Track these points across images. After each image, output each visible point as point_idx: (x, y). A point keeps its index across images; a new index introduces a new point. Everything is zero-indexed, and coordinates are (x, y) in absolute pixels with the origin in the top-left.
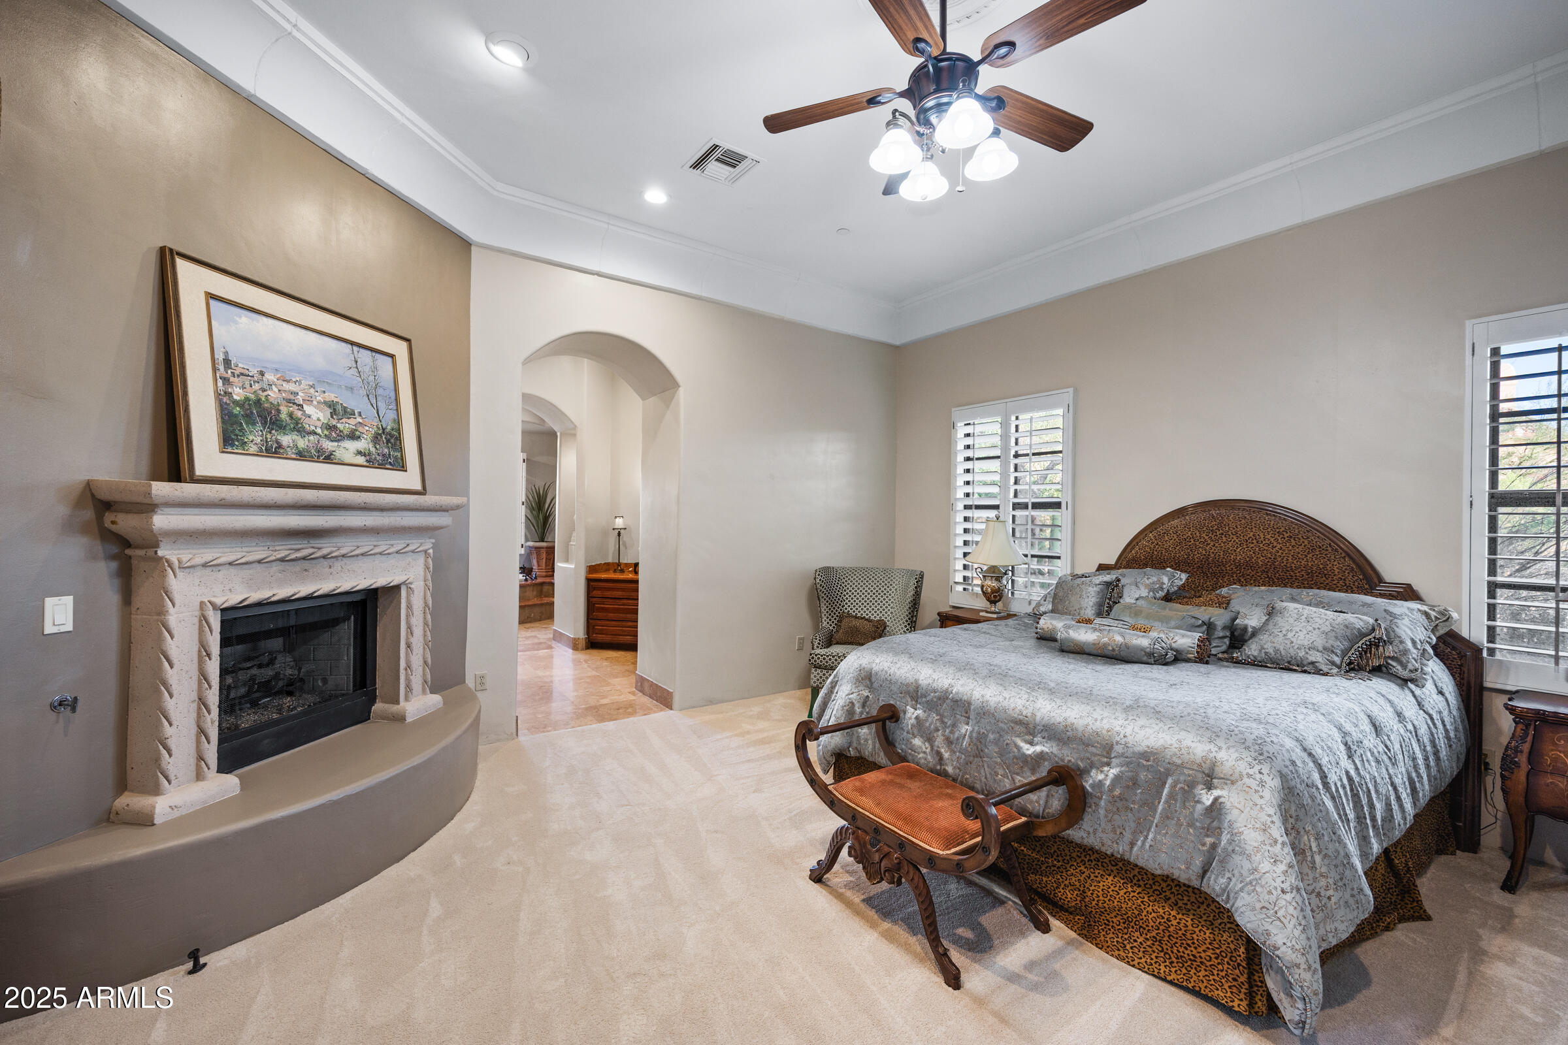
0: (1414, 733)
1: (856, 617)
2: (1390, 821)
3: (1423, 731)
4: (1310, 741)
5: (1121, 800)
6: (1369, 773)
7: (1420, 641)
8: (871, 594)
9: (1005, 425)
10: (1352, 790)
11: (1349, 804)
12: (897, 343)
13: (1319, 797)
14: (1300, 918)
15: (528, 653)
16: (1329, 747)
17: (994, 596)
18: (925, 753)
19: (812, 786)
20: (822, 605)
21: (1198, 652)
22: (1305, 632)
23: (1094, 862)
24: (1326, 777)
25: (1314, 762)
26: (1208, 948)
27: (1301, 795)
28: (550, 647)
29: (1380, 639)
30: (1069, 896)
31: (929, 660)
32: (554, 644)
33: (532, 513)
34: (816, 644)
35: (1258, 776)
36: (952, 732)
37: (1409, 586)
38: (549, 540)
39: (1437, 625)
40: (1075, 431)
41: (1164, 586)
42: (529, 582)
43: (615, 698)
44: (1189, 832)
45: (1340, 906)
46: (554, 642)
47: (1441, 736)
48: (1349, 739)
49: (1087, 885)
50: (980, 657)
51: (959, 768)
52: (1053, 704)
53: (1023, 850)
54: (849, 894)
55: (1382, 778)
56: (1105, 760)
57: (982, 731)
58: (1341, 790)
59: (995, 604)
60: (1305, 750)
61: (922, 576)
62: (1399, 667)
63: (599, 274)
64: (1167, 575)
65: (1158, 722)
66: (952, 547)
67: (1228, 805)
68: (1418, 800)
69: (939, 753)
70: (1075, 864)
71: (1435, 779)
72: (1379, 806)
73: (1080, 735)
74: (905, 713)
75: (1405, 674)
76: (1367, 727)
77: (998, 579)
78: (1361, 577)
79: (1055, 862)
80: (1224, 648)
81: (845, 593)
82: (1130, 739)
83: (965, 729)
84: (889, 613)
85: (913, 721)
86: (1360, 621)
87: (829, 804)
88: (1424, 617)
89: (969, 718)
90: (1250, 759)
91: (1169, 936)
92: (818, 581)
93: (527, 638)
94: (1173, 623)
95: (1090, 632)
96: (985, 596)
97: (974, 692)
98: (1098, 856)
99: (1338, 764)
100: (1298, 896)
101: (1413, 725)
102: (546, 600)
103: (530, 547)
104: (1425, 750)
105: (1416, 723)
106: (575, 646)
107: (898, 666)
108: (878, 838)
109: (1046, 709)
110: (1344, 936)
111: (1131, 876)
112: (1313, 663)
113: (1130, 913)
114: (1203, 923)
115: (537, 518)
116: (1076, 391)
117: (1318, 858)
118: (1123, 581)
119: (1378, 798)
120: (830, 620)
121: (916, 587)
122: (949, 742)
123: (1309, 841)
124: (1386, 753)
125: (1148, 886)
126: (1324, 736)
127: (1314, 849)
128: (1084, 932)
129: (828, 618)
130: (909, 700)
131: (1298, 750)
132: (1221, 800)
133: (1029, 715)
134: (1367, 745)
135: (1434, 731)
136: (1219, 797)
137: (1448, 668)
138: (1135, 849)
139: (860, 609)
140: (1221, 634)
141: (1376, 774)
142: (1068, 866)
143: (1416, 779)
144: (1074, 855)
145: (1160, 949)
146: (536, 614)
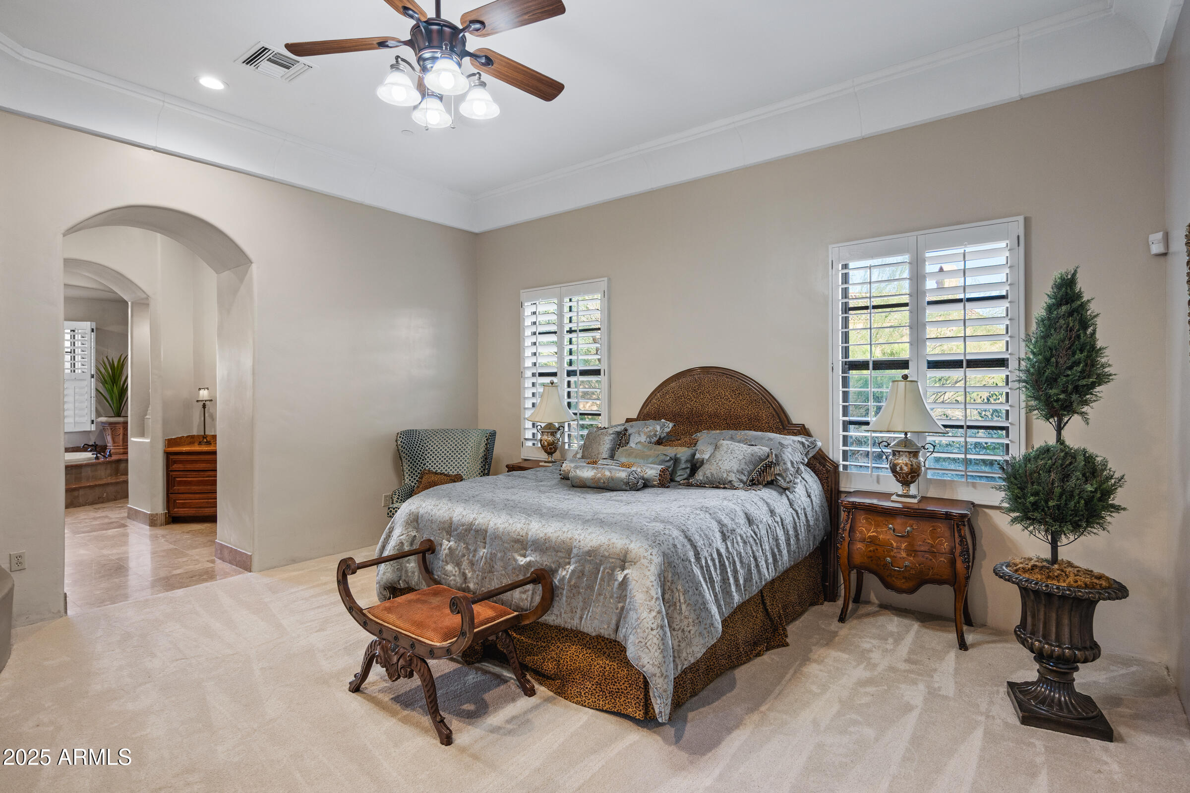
0: (780, 524)
1: (436, 473)
2: (750, 581)
3: (788, 521)
4: (693, 531)
5: (575, 588)
6: (737, 550)
7: (796, 462)
8: (450, 452)
9: (560, 306)
10: (720, 562)
11: (716, 571)
12: (476, 230)
13: (689, 567)
14: (660, 644)
15: (95, 533)
16: (706, 535)
17: (551, 449)
18: (454, 575)
19: (350, 613)
20: (404, 464)
21: (659, 480)
22: (728, 460)
23: (565, 638)
24: (699, 554)
25: (691, 545)
26: (625, 681)
27: (677, 566)
28: (124, 526)
29: (772, 462)
30: (551, 666)
31: (464, 501)
32: (129, 522)
33: (104, 386)
34: (395, 499)
35: (650, 557)
36: (474, 556)
37: (803, 425)
38: (121, 415)
39: (809, 451)
40: (609, 311)
41: (658, 433)
42: (102, 460)
43: (191, 567)
44: (610, 602)
45: (696, 636)
46: (128, 520)
47: (802, 524)
48: (725, 529)
49: (560, 656)
50: (501, 495)
51: (478, 584)
52: (540, 524)
53: (522, 640)
54: (381, 696)
55: (747, 553)
56: (567, 560)
57: (494, 551)
58: (709, 562)
59: (552, 455)
60: (686, 537)
61: (493, 435)
62: (782, 481)
63: (155, 149)
64: (660, 425)
65: (600, 528)
66: (522, 409)
67: (631, 578)
68: (778, 567)
69: (464, 575)
70: (554, 642)
71: (795, 552)
72: (741, 572)
73: (553, 544)
74: (441, 545)
75: (784, 485)
76: (742, 520)
77: (553, 434)
78: (778, 420)
79: (542, 644)
80: (685, 476)
81: (426, 452)
82: (582, 543)
83: (482, 552)
84: (465, 468)
85: (447, 551)
86: (761, 450)
87: (362, 624)
88: (801, 446)
89: (485, 543)
90: (647, 546)
91: (605, 679)
92: (399, 442)
93: (95, 519)
94: (651, 460)
95: (590, 470)
96: (544, 449)
97: (491, 522)
98: (566, 633)
99: (711, 545)
100: (661, 631)
101: (781, 518)
102: (122, 478)
103: (102, 423)
104: (788, 534)
105: (783, 516)
106: (153, 521)
107: (439, 507)
108: (398, 643)
109: (536, 528)
110: (699, 655)
111: (585, 642)
112: (730, 482)
113: (585, 669)
114: (623, 665)
115: (111, 392)
116: (609, 280)
117: (684, 607)
118: (630, 431)
119: (742, 566)
120: (412, 477)
121: (486, 444)
122: (472, 564)
123: (679, 596)
124: (752, 537)
125: (595, 647)
126: (704, 527)
127: (682, 601)
128: (559, 690)
129: (409, 475)
130: (445, 534)
131: (681, 538)
132: (627, 577)
133: (524, 534)
134: (739, 532)
135: (797, 520)
136: (627, 574)
137: (820, 480)
138: (583, 621)
139: (439, 466)
140: (684, 466)
141: (742, 551)
142: (550, 644)
143: (777, 553)
144: (553, 636)
145: (600, 689)
146: (105, 494)
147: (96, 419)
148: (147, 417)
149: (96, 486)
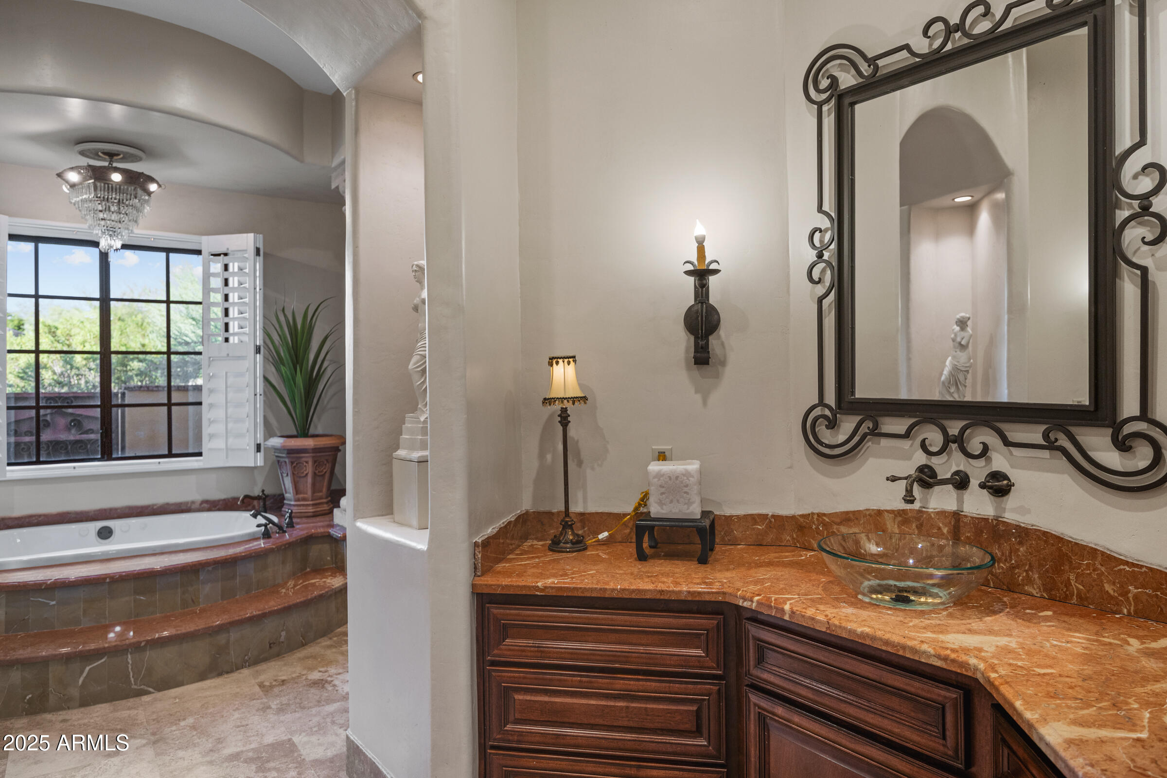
33: (278, 370)
38: (320, 431)
42: (277, 538)
103: (276, 449)
115: (289, 382)
146: (283, 634)
147: (265, 440)
148: (402, 453)
149: (264, 616)
